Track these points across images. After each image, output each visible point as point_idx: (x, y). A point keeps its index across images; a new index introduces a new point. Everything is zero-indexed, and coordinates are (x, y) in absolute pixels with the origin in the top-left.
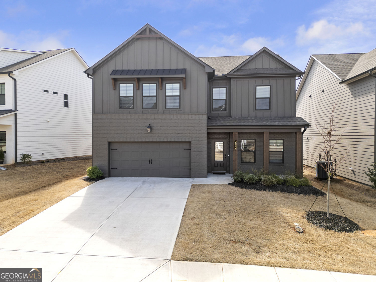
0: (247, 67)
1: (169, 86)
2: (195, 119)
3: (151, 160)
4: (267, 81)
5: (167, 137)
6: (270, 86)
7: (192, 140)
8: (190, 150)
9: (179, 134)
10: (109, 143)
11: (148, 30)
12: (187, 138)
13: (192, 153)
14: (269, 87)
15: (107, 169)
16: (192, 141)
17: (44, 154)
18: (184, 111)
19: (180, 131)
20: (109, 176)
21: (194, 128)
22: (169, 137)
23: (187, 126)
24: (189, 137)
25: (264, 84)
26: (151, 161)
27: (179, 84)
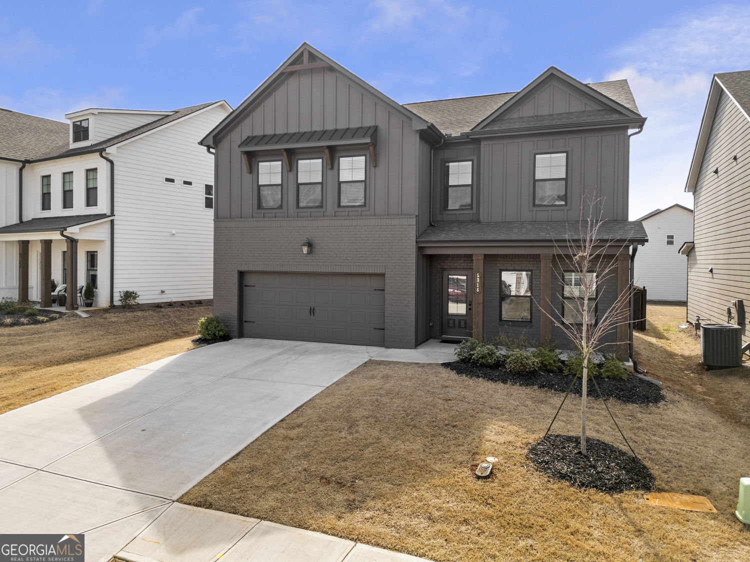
0: (515, 114)
1: (345, 162)
2: (393, 227)
3: (314, 308)
4: (560, 141)
5: (340, 264)
6: (567, 152)
7: (387, 270)
8: (384, 290)
9: (362, 258)
10: (241, 274)
11: (306, 57)
12: (377, 266)
13: (386, 296)
14: (565, 154)
15: (236, 322)
16: (386, 273)
17: (164, 292)
18: (373, 212)
19: (364, 253)
20: (241, 335)
21: (390, 245)
22: (343, 264)
23: (377, 241)
24: (382, 264)
25: (553, 148)
26: (312, 311)
27: (364, 158)
